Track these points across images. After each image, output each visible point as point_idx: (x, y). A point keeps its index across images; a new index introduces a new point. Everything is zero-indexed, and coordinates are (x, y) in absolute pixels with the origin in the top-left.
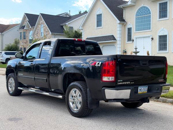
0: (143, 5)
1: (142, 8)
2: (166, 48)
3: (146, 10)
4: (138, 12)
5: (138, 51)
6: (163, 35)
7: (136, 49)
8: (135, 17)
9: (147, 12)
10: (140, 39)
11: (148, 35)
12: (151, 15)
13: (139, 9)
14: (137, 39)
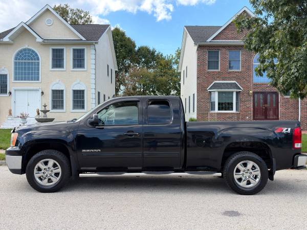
0: (26, 47)
1: (25, 50)
2: (63, 106)
3: (32, 54)
4: (18, 54)
5: (47, 109)
6: (58, 89)
7: (45, 106)
8: (13, 60)
9: (34, 56)
10: (21, 92)
11: (35, 88)
12: (40, 61)
13: (21, 51)
14: (17, 92)
